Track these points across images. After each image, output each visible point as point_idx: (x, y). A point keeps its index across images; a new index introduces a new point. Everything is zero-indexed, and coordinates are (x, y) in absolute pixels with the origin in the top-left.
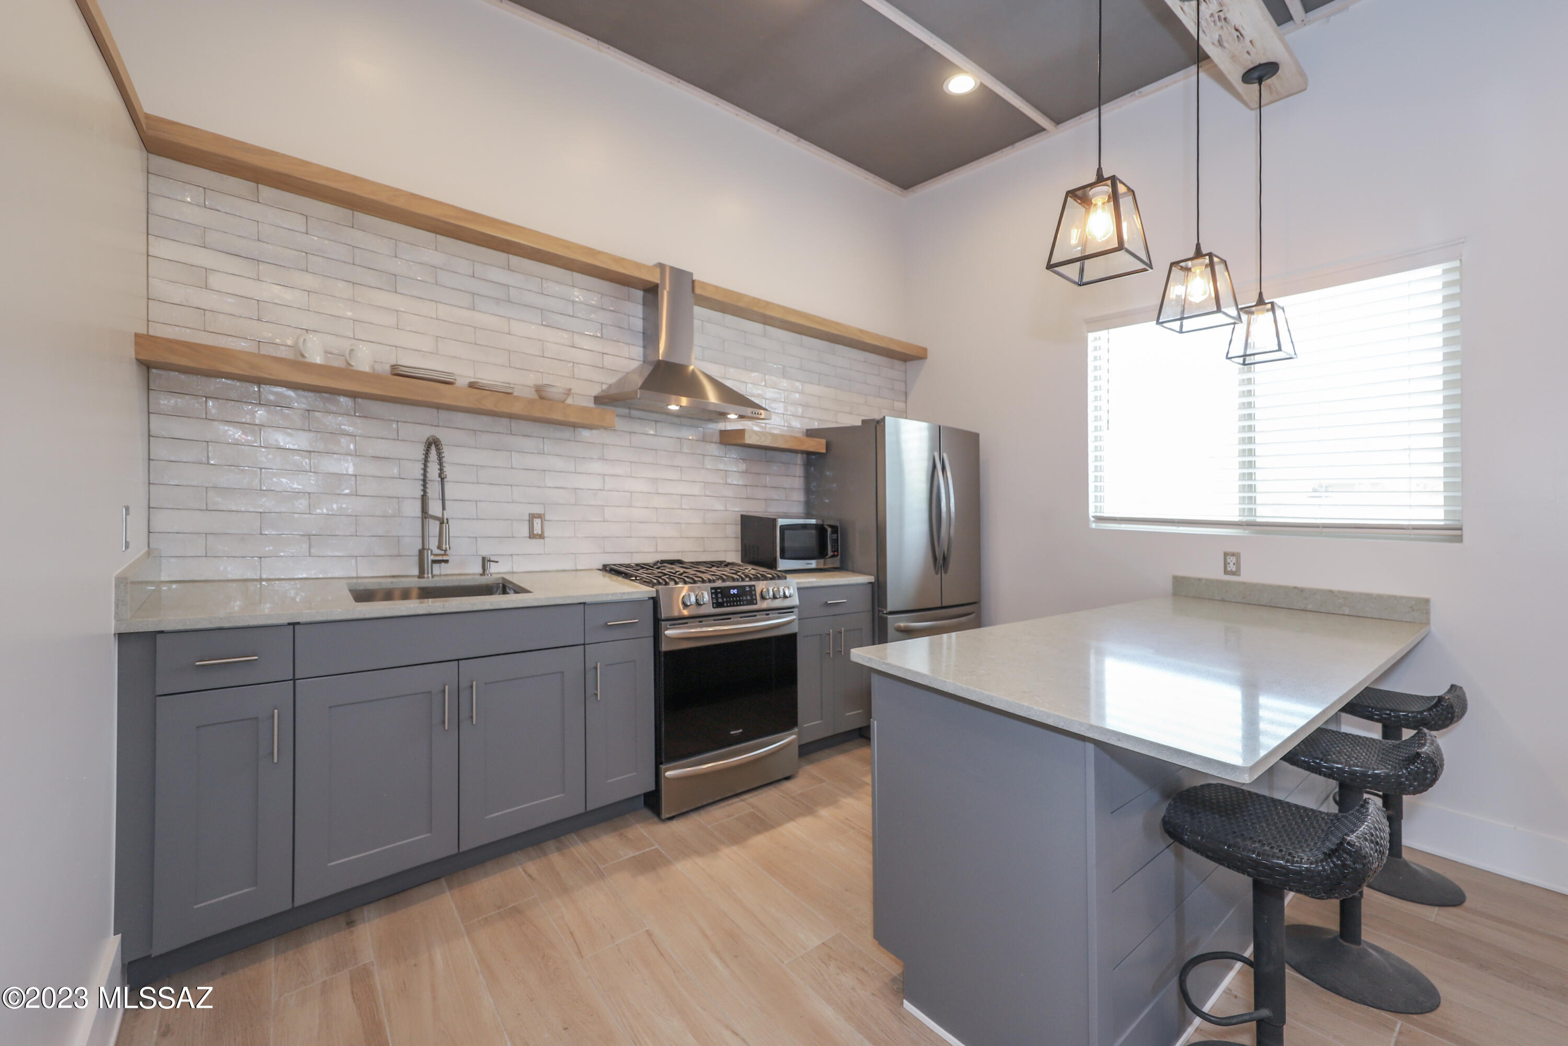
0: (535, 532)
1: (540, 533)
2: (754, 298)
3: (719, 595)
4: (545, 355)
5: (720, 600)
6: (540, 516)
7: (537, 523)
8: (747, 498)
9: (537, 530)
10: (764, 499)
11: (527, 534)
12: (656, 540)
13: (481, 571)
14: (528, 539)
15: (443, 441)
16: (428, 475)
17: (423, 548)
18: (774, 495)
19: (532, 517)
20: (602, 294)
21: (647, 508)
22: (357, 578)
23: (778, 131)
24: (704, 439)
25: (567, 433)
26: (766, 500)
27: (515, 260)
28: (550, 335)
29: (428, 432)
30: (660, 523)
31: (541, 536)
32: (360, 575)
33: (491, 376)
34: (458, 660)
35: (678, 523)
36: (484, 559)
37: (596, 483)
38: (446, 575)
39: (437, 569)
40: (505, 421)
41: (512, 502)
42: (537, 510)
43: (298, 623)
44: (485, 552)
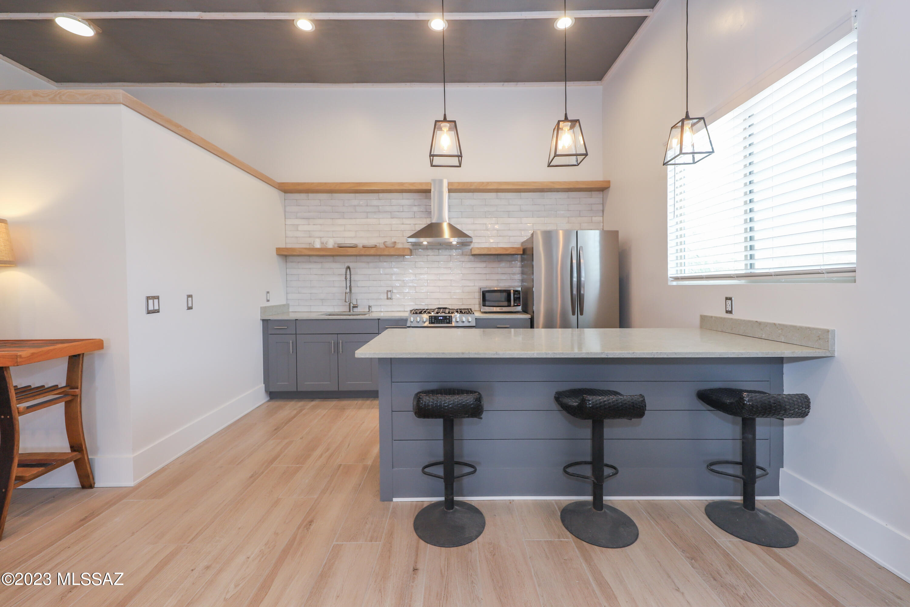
0: (389, 297)
1: (390, 297)
2: (480, 183)
3: (433, 319)
4: (392, 230)
5: (433, 321)
6: (390, 291)
7: (389, 293)
8: (487, 280)
9: (389, 296)
10: (497, 280)
11: (386, 298)
12: (439, 300)
13: (368, 311)
14: (386, 300)
15: (351, 267)
16: (351, 279)
17: (350, 303)
18: (504, 277)
19: (388, 291)
20: (414, 199)
21: (435, 286)
22: (334, 312)
23: (503, 85)
24: (463, 254)
25: (401, 259)
26: (498, 280)
27: (381, 195)
28: (394, 221)
29: (347, 265)
30: (441, 292)
31: (390, 299)
32: (335, 311)
33: (372, 242)
34: (337, 334)
35: (450, 292)
36: (369, 306)
37: (412, 277)
38: (359, 312)
39: (355, 310)
40: (378, 257)
41: (381, 287)
42: (389, 289)
43: (297, 320)
44: (370, 304)
